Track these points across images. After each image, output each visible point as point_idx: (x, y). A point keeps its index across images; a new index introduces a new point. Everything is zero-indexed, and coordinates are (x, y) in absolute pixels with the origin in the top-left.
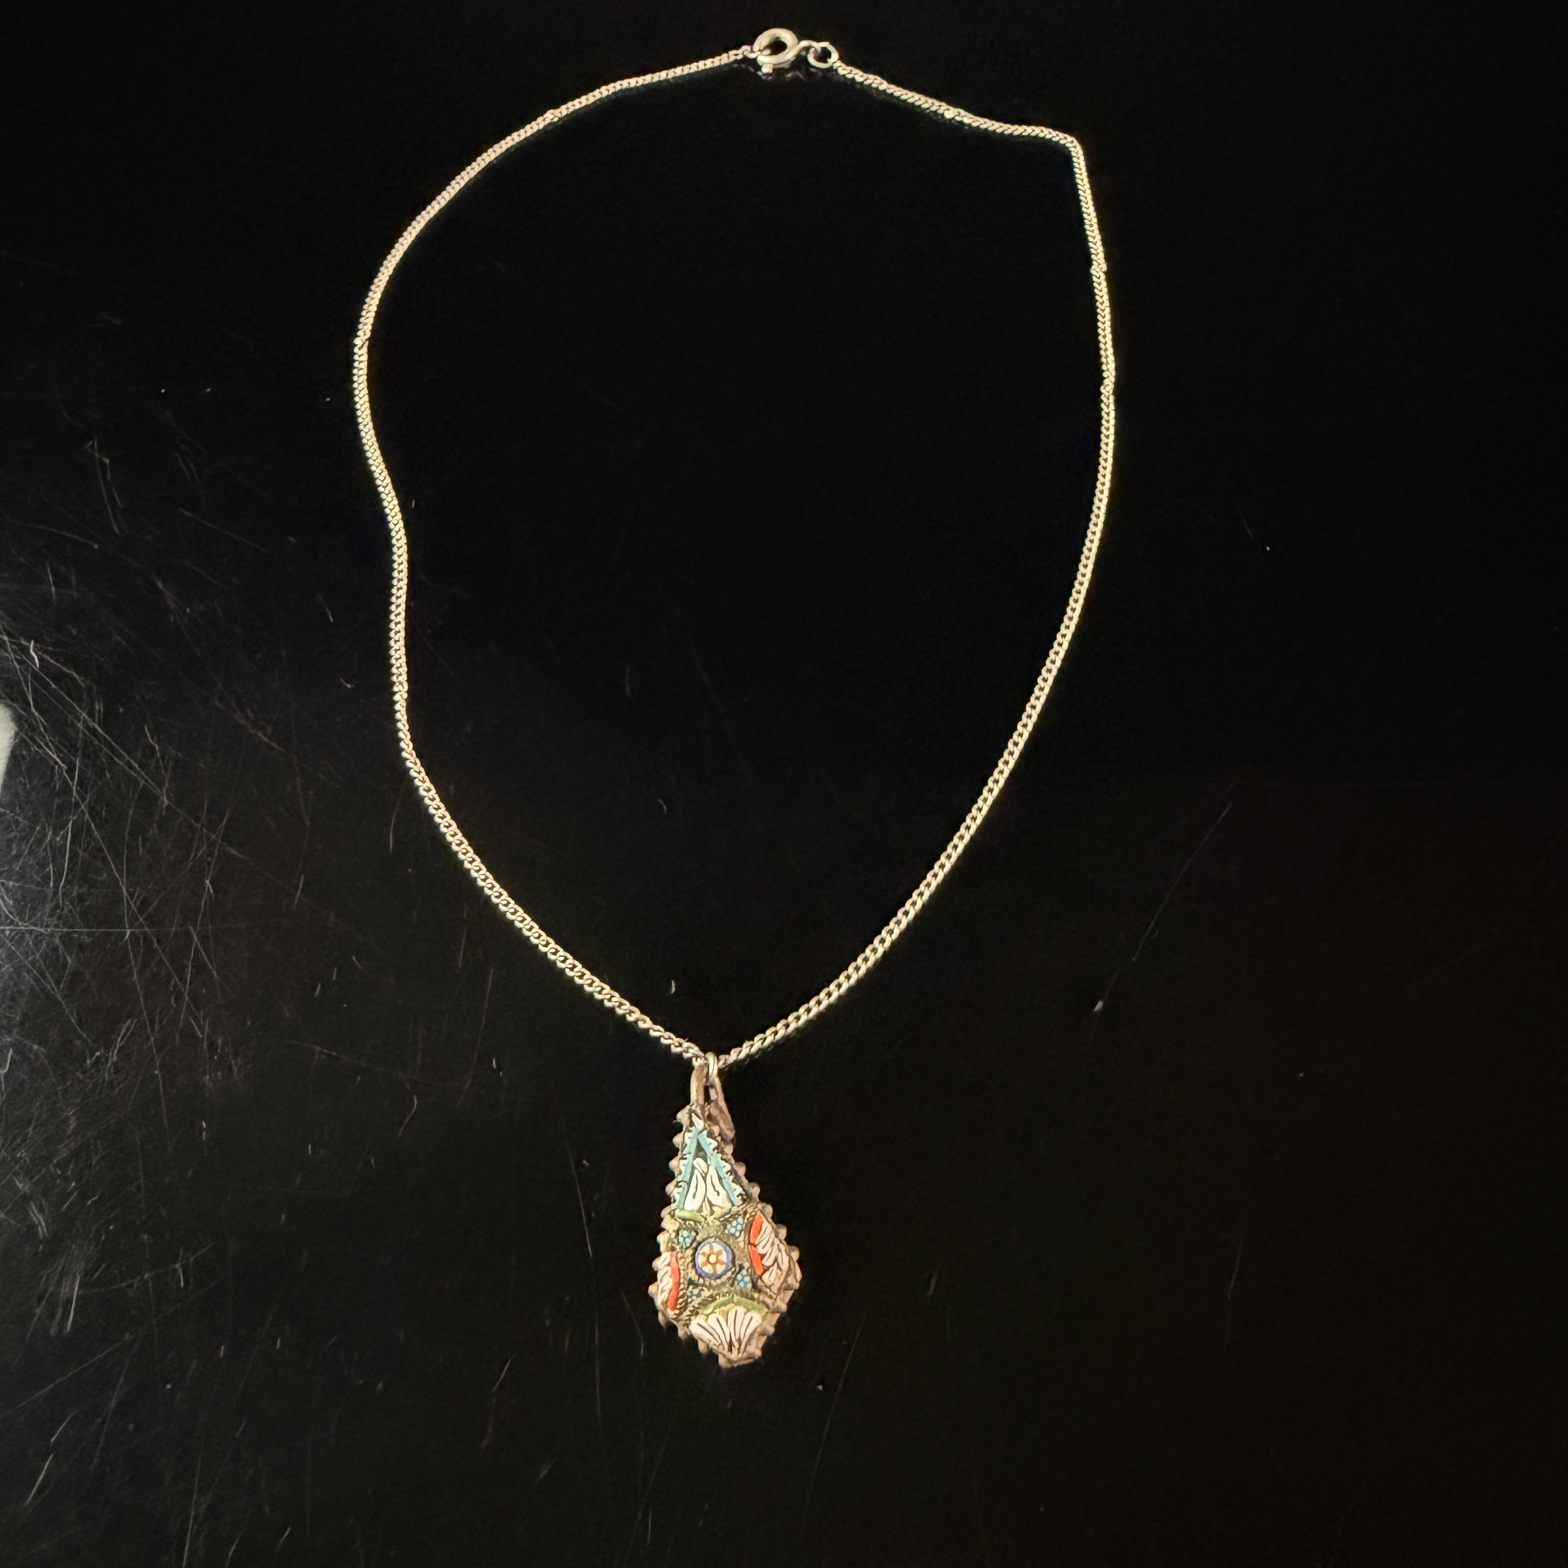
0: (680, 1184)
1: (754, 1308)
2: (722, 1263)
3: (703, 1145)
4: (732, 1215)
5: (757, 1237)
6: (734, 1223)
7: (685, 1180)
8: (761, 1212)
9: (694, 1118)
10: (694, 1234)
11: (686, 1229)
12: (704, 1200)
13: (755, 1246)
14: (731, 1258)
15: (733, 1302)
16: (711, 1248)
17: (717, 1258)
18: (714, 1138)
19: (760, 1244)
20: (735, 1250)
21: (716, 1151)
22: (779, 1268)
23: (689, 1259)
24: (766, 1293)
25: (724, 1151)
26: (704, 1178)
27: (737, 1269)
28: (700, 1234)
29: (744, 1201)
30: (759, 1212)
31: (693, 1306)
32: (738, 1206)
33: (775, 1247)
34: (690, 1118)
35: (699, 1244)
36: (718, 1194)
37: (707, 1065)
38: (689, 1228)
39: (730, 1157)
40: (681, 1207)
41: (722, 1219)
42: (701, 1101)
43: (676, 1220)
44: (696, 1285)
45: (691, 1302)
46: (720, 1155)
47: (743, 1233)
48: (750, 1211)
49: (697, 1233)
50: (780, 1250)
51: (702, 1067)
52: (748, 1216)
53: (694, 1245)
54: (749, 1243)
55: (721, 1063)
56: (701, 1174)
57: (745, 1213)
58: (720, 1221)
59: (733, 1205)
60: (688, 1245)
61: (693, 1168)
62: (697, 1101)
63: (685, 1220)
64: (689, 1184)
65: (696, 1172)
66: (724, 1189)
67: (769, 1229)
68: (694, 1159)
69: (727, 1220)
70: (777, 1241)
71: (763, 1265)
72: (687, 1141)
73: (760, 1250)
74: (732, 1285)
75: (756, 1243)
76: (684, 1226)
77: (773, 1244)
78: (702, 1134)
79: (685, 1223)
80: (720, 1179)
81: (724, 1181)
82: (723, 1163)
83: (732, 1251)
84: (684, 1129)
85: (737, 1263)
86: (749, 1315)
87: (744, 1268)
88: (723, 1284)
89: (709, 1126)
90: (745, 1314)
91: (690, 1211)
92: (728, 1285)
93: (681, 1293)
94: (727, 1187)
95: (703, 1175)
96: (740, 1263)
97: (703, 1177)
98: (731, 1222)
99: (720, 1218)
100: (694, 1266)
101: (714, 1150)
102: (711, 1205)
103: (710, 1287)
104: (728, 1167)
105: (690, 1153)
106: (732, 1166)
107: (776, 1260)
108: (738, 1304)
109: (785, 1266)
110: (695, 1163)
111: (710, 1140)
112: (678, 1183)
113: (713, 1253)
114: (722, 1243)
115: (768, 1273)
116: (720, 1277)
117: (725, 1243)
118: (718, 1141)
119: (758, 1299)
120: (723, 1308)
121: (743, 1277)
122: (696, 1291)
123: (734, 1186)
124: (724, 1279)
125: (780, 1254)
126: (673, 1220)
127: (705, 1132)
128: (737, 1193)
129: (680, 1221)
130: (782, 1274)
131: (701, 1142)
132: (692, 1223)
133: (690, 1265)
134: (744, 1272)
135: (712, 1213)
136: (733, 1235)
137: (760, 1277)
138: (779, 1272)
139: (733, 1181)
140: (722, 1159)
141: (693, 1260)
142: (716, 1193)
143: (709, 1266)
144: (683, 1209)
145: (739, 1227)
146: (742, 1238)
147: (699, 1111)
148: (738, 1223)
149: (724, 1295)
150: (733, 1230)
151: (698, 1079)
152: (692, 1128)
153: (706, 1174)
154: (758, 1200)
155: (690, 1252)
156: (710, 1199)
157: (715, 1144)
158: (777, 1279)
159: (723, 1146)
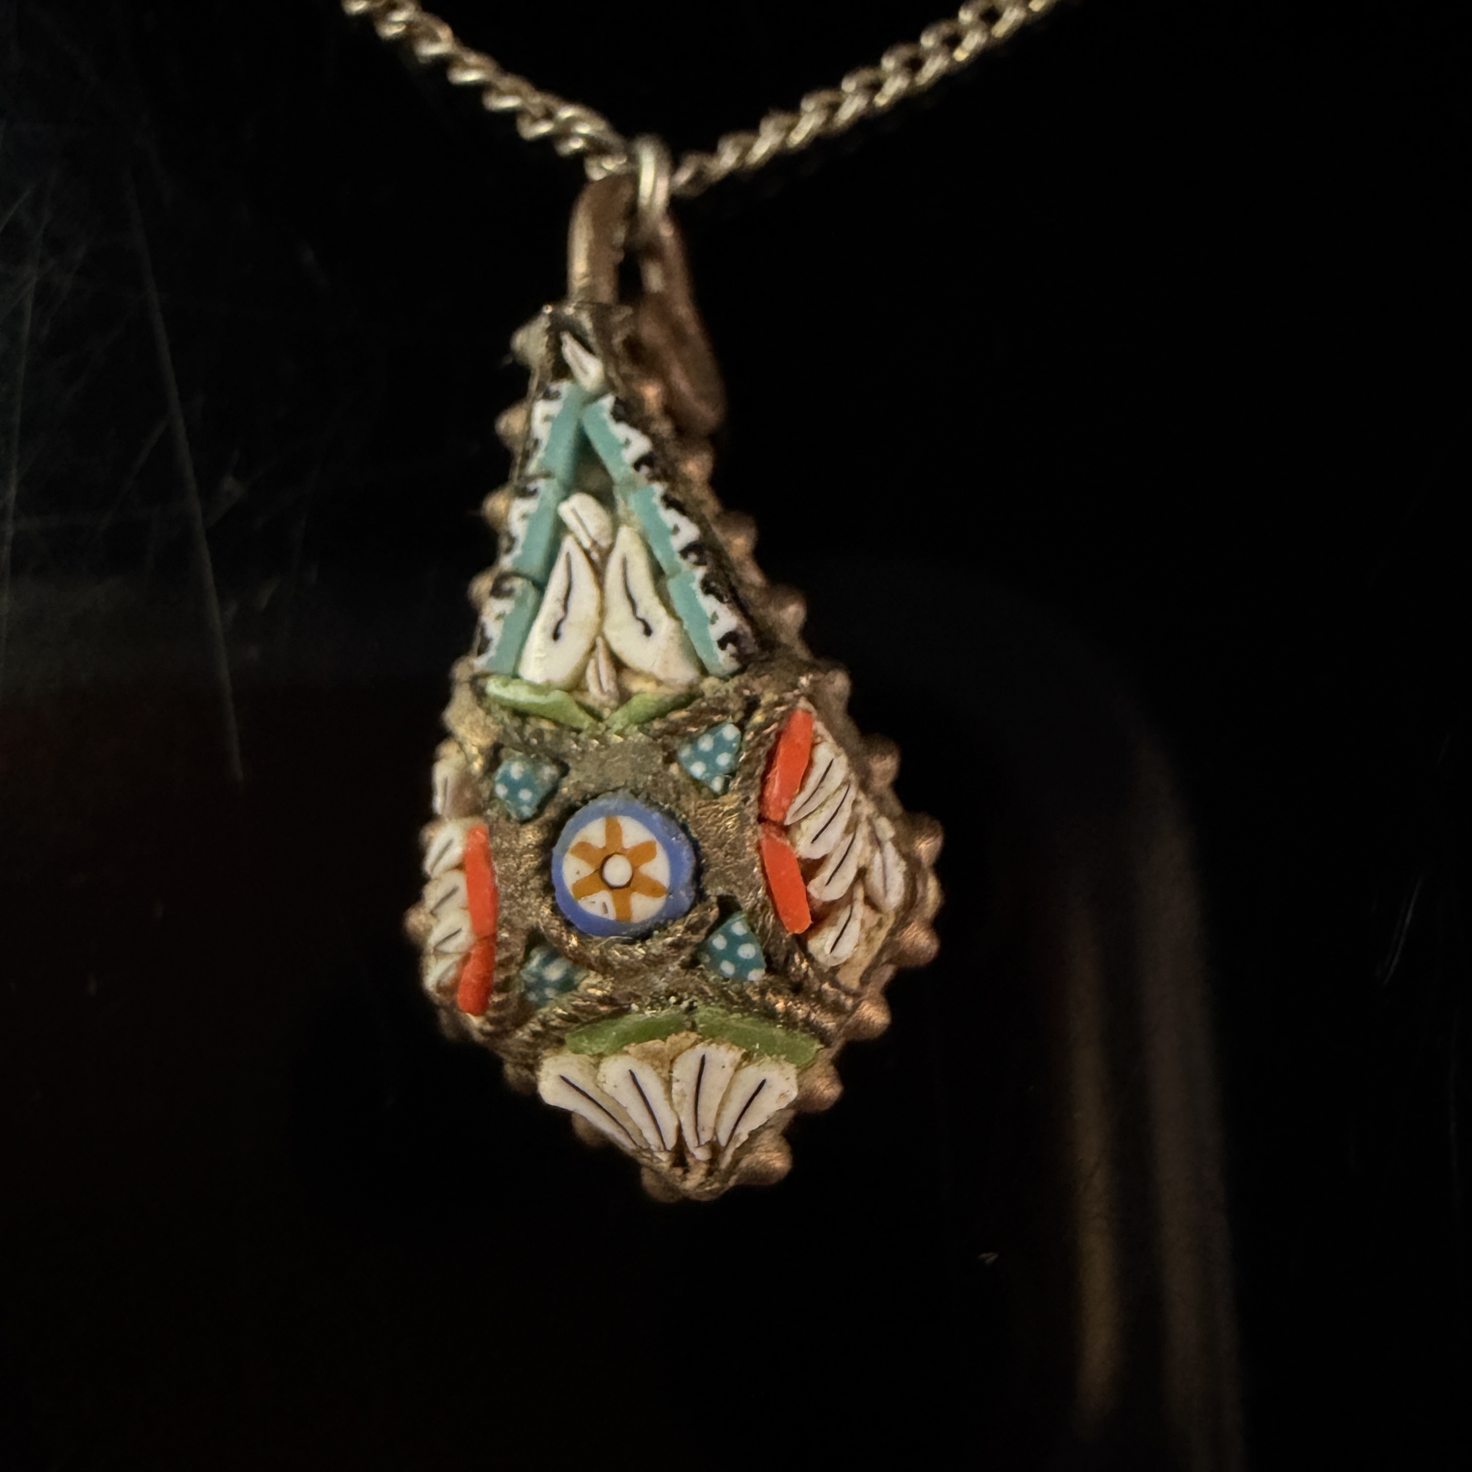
0: (507, 585)
1: (770, 1048)
2: (654, 889)
3: (600, 447)
4: (702, 711)
5: (792, 799)
6: (706, 744)
7: (526, 569)
8: (810, 699)
9: (571, 349)
10: (548, 771)
11: (525, 747)
12: (593, 648)
13: (785, 830)
14: (687, 875)
15: (693, 1028)
16: (613, 832)
17: (635, 869)
18: (641, 424)
19: (804, 825)
20: (705, 845)
21: (645, 470)
22: (870, 902)
23: (530, 862)
24: (820, 997)
25: (675, 470)
26: (599, 571)
27: (714, 914)
28: (574, 777)
29: (744, 662)
30: (803, 704)
31: (544, 1023)
32: (724, 679)
33: (863, 830)
34: (556, 346)
35: (570, 810)
36: (648, 631)
37: (633, 178)
38: (533, 749)
39: (702, 493)
40: (508, 668)
41: (657, 725)
42: (606, 293)
43: (488, 712)
44: (555, 953)
45: (538, 1006)
46: (658, 488)
47: (734, 784)
48: (768, 697)
49: (564, 771)
50: (876, 842)
51: (613, 181)
52: (758, 718)
53: (550, 813)
54: (761, 819)
55: (684, 176)
56: (587, 553)
57: (751, 705)
58: (646, 732)
59: (704, 672)
60: (527, 811)
61: (560, 528)
62: (590, 289)
63: (521, 714)
64: (540, 586)
65: (568, 544)
66: (672, 613)
67: (841, 770)
68: (565, 498)
69: (674, 731)
70: (867, 809)
71: (809, 898)
72: (541, 430)
73: (804, 848)
74: (692, 964)
75: (788, 822)
76: (516, 737)
77: (852, 827)
78: (594, 406)
79: (520, 731)
80: (658, 573)
81: (673, 586)
82: (671, 517)
83: (696, 847)
84: (534, 384)
85: (715, 891)
86: (752, 1075)
87: (738, 908)
88: (656, 962)
89: (626, 379)
90: (738, 1068)
91: (537, 689)
92: (674, 967)
93: (499, 977)
94: (679, 605)
95: (595, 556)
96: (721, 890)
97: (591, 562)
98: (693, 740)
99: (651, 718)
100: (548, 889)
101: (637, 465)
102: (618, 665)
103: (604, 967)
104: (689, 532)
105: (548, 475)
106: (705, 529)
107: (862, 874)
108: (712, 1034)
109: (894, 897)
110: (566, 510)
111: (621, 431)
112: (505, 577)
113: (622, 852)
114: (656, 816)
115: (828, 936)
116: (644, 936)
117: (670, 815)
118: (654, 438)
119: (788, 1013)
120: (656, 1044)
121: (734, 942)
122: (555, 973)
123: (709, 604)
124: (657, 945)
125: (878, 857)
126: (480, 713)
127: (608, 402)
128: (717, 631)
129: (505, 716)
130: (880, 925)
131: (593, 434)
132: (546, 725)
133: (535, 882)
134: (738, 927)
135: (624, 697)
136: (698, 784)
137: (801, 942)
138: (872, 919)
139: (707, 588)
140: (669, 502)
141: (546, 867)
142: (640, 627)
143: (604, 896)
144: (516, 676)
145: (724, 760)
146: (731, 801)
147: (586, 322)
148: (720, 745)
149: (657, 1001)
150: (698, 770)
151: (600, 225)
152: (564, 387)
153: (606, 554)
154: (801, 652)
155: (531, 836)
156: (616, 647)
157: (640, 445)
158: (863, 947)
159: (672, 451)
